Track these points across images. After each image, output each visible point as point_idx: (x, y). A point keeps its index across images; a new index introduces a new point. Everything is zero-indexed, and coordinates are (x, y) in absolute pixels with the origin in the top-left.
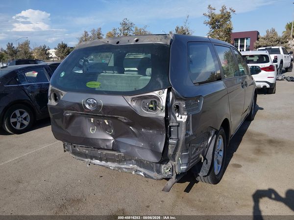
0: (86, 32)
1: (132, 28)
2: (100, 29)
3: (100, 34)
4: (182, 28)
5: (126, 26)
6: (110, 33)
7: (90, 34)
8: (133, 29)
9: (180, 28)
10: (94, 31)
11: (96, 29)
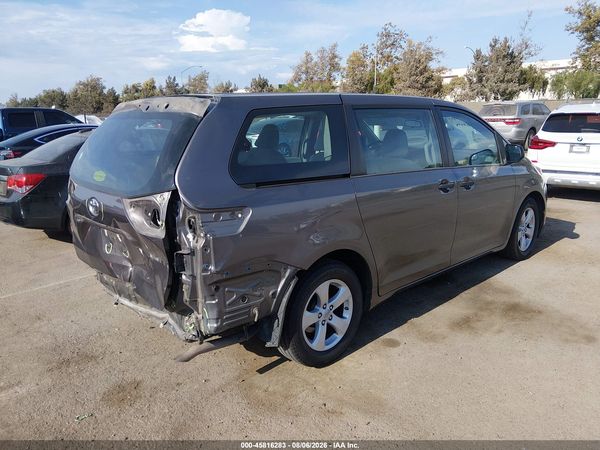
0: (308, 55)
1: (402, 43)
2: (335, 46)
3: (336, 57)
4: (506, 41)
5: (389, 39)
6: (355, 55)
7: (316, 59)
8: (404, 45)
9: (502, 40)
10: (323, 51)
11: (327, 47)
